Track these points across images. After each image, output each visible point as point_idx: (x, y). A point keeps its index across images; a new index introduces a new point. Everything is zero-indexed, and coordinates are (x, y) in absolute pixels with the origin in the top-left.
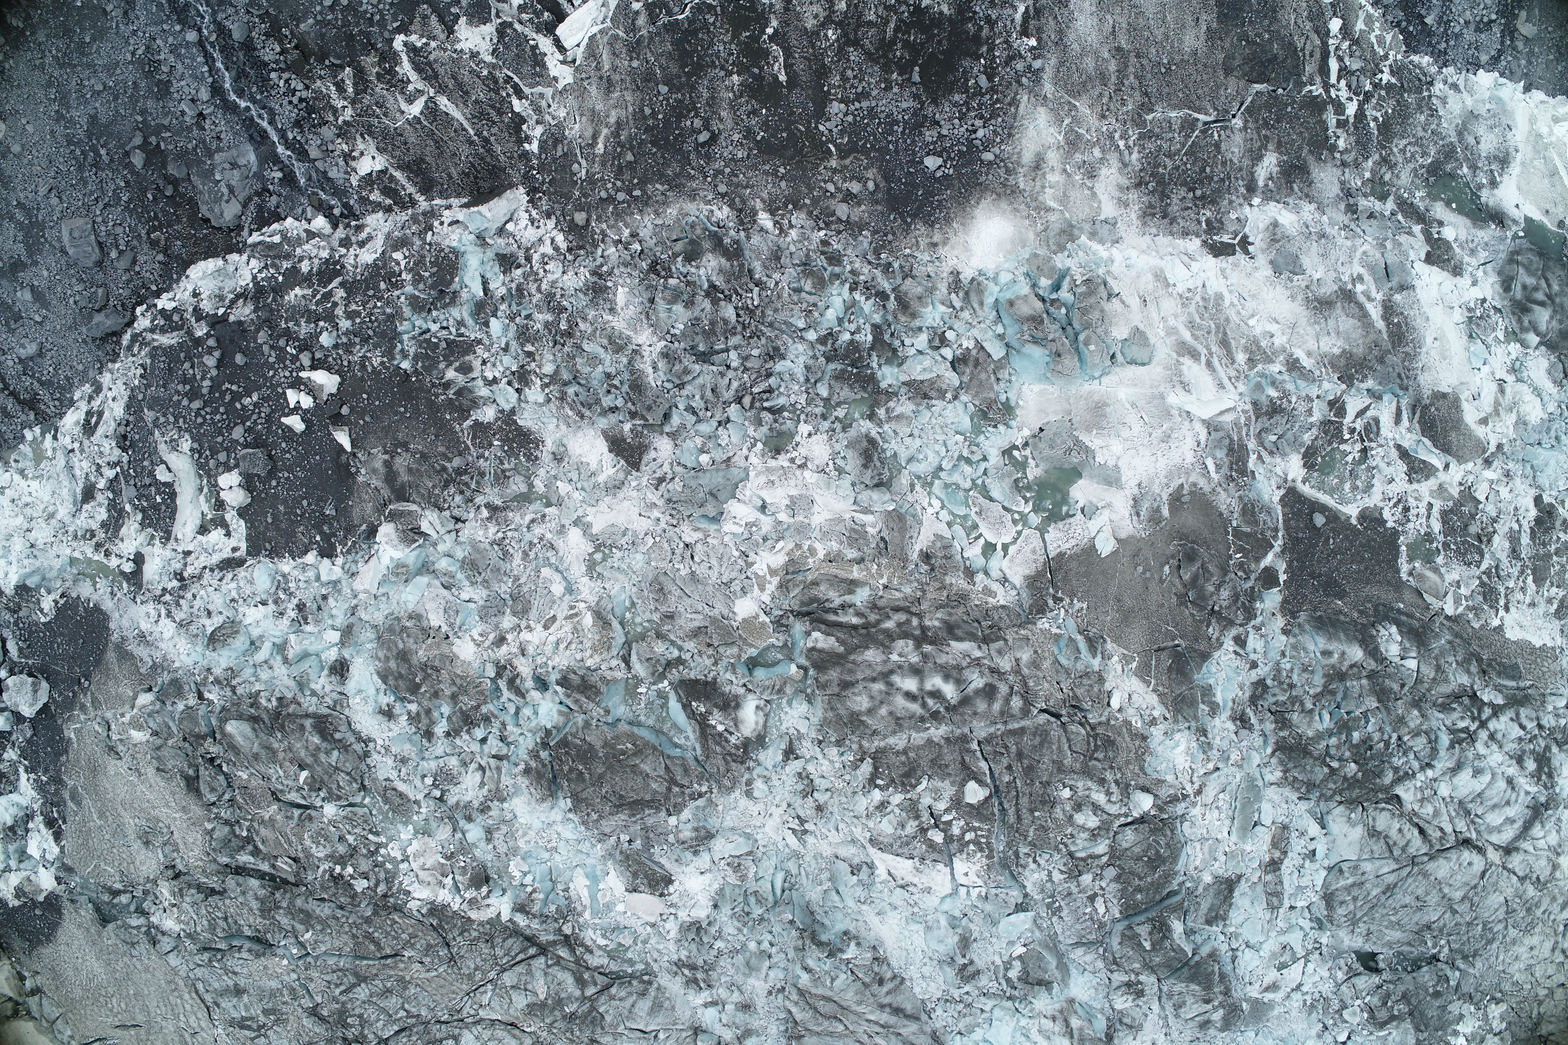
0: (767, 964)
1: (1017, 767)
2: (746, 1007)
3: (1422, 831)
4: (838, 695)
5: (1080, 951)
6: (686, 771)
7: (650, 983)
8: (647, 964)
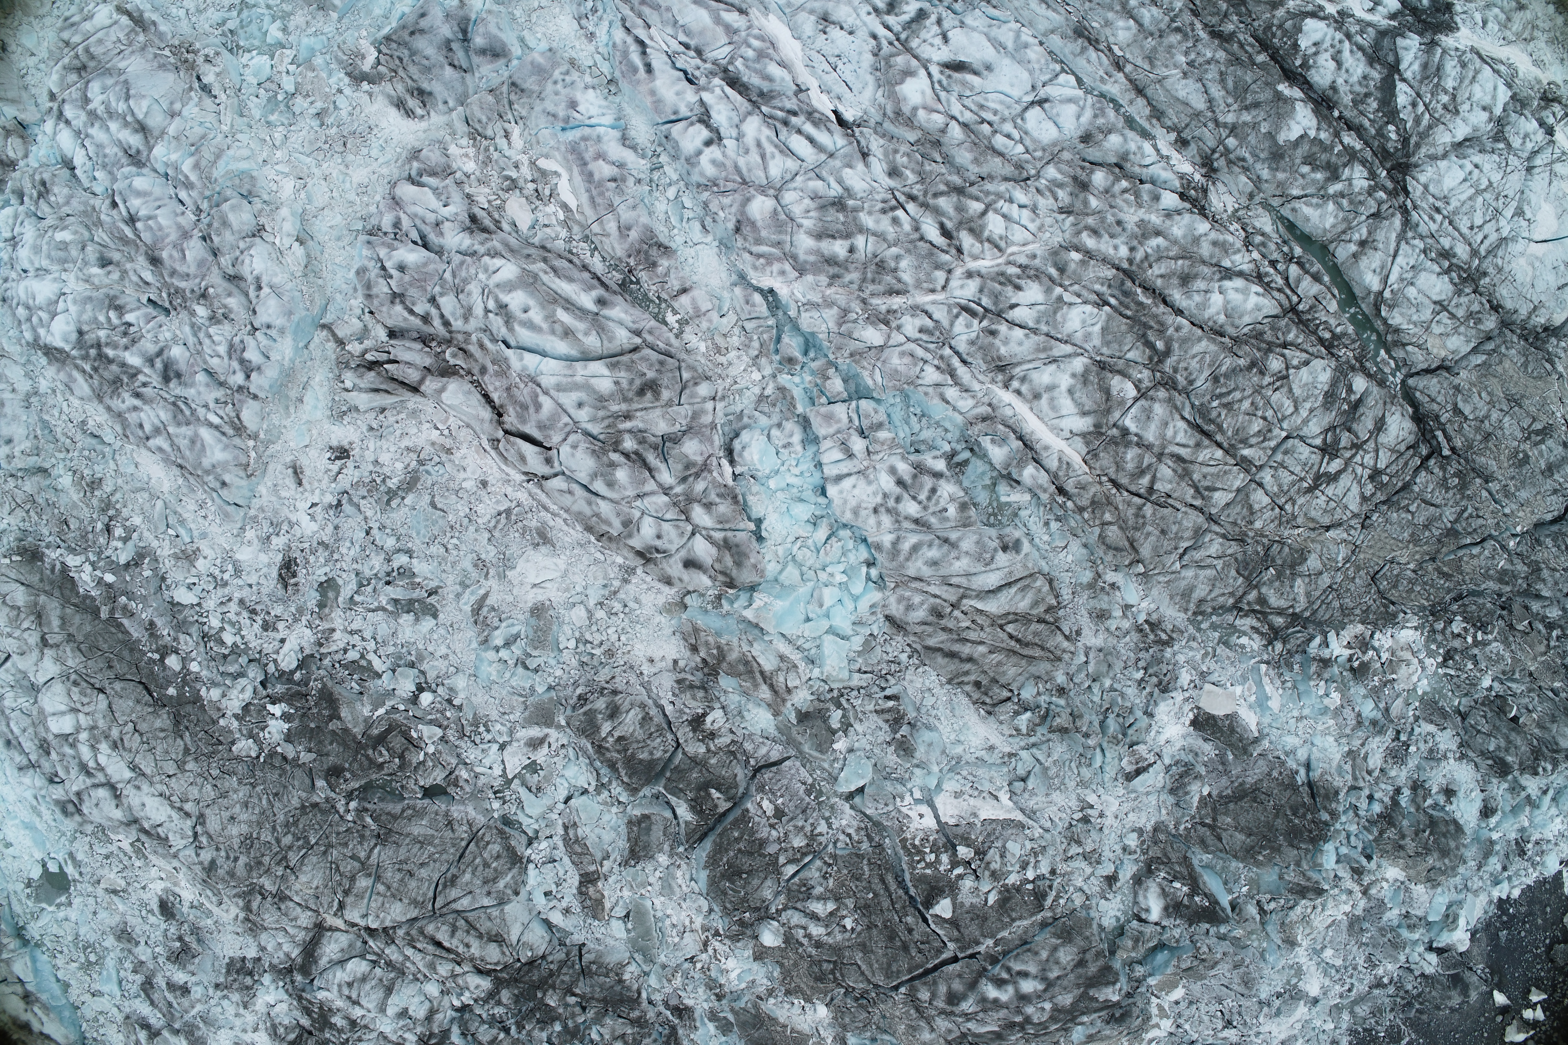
0: (1091, 668)
1: (903, 935)
2: (1101, 616)
3: (439, 944)
4: (1084, 952)
5: (775, 756)
6: (1203, 843)
7: (1195, 614)
8: (1199, 630)
